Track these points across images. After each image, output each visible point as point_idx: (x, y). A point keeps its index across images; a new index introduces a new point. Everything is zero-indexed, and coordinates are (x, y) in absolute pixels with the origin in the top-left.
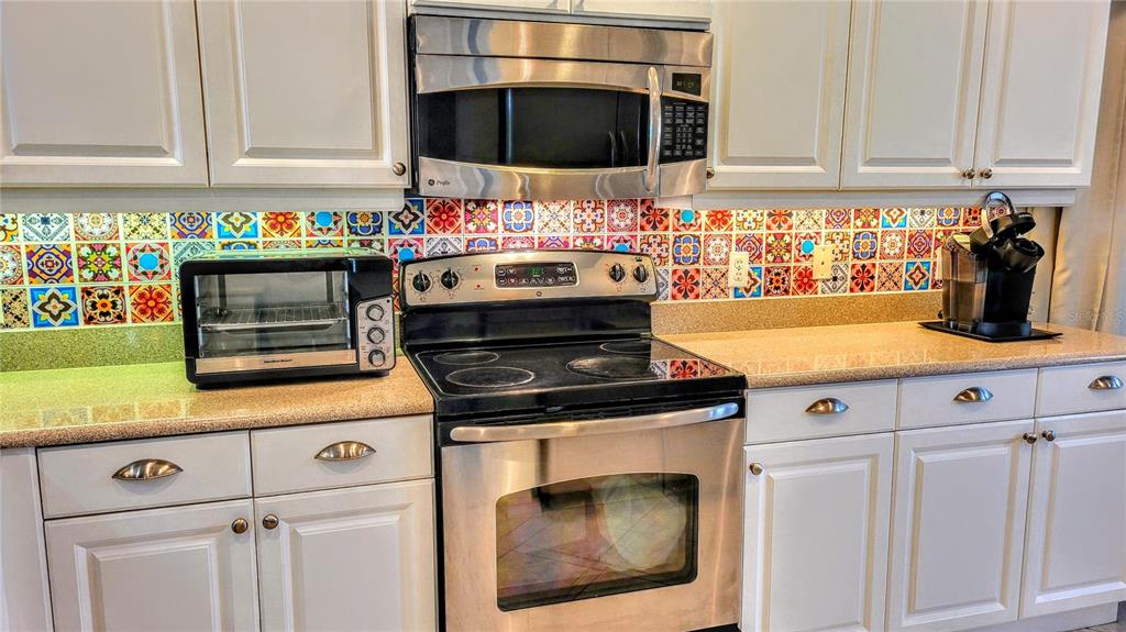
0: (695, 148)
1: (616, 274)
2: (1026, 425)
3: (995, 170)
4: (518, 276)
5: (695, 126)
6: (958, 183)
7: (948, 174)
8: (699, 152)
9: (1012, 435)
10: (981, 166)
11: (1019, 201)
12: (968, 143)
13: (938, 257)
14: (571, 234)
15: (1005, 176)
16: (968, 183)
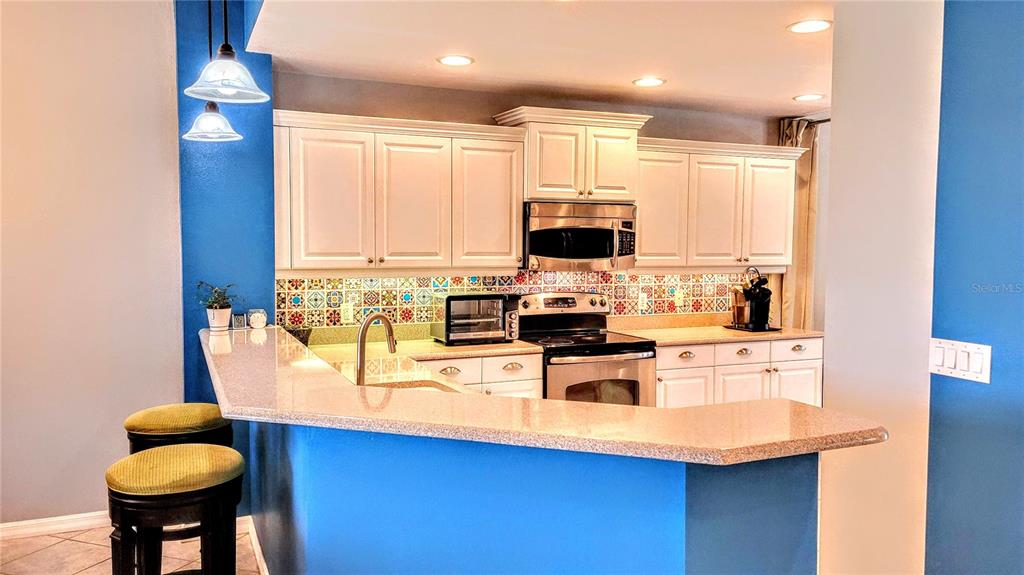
0: (631, 250)
1: (593, 303)
2: (767, 366)
3: (750, 258)
4: (553, 303)
5: (630, 242)
6: (735, 263)
7: (730, 260)
8: (632, 252)
9: (760, 370)
10: (744, 257)
11: (762, 271)
12: (739, 246)
13: (730, 297)
14: (571, 285)
15: (754, 261)
16: (739, 263)
